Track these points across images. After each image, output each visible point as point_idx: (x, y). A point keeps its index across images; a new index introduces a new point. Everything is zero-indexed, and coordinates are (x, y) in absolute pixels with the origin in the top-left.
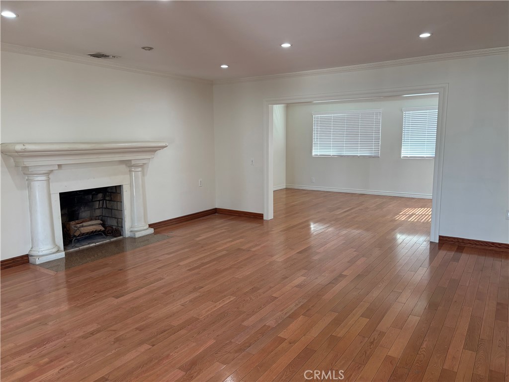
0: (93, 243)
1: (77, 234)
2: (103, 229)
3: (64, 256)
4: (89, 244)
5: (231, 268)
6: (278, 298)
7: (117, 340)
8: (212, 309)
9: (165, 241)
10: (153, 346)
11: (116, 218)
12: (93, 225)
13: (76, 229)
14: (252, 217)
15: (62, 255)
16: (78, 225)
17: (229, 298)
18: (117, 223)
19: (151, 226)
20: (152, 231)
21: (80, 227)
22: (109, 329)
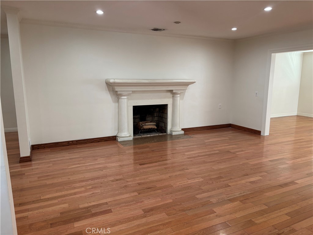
0: (149, 134)
1: (142, 129)
2: (156, 128)
3: (132, 139)
4: (147, 135)
5: (214, 162)
6: (231, 186)
7: (126, 186)
8: (184, 183)
9: (187, 139)
10: (139, 194)
11: (164, 123)
12: (151, 125)
13: (142, 126)
14: (253, 132)
15: (131, 138)
16: (143, 124)
17: (199, 179)
18: (164, 125)
19: (182, 129)
20: (183, 132)
21: (144, 125)
22: (126, 180)
